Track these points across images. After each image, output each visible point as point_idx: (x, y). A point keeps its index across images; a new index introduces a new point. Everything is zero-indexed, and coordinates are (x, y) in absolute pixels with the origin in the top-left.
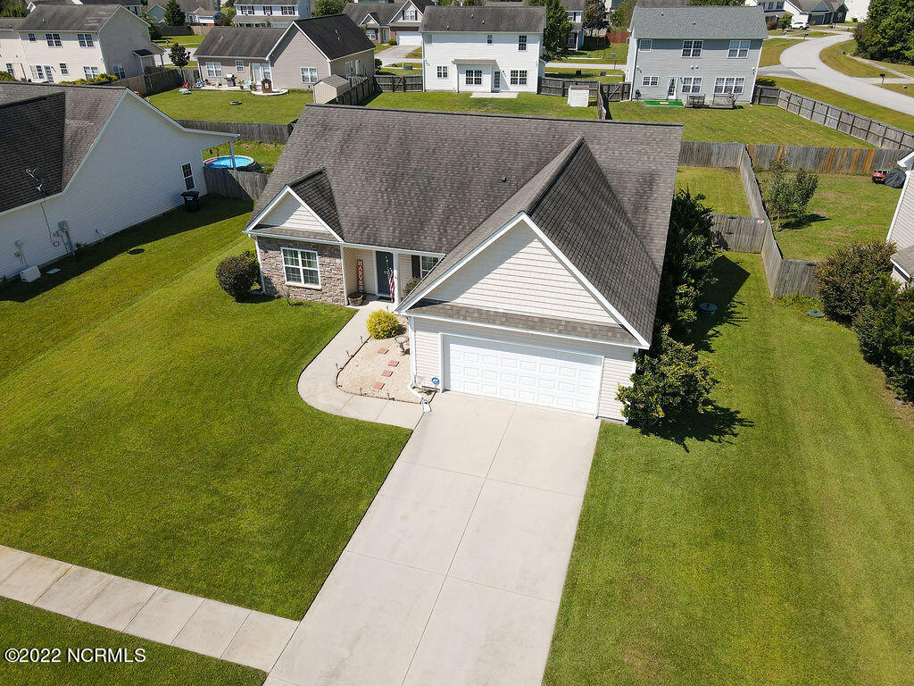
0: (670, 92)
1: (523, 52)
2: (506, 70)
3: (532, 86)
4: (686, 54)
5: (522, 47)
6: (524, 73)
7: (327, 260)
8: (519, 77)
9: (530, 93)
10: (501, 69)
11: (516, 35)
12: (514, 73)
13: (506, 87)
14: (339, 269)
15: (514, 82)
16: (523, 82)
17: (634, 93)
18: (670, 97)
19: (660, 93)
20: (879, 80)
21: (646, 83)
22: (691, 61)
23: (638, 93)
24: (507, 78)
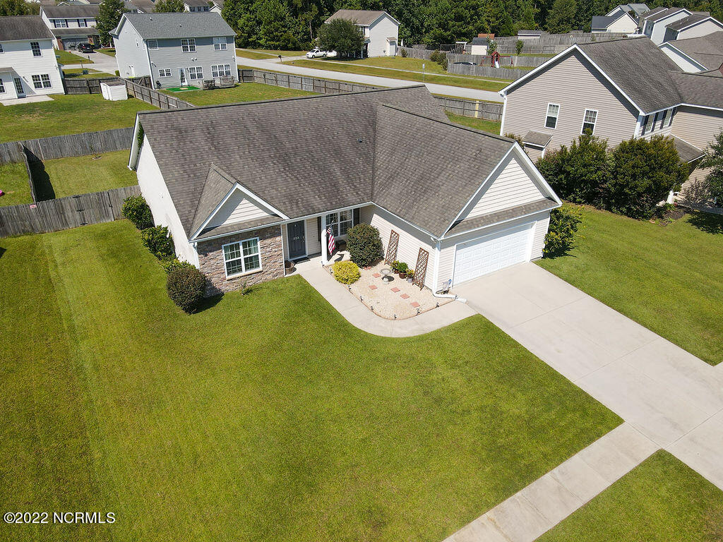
0: (183, 80)
1: (38, 58)
2: (26, 75)
3: (57, 87)
4: (185, 49)
5: (37, 53)
6: (46, 77)
7: (268, 241)
8: (42, 81)
9: (57, 95)
10: (21, 75)
11: (27, 43)
12: (35, 78)
13: (31, 92)
14: (279, 245)
15: (38, 86)
16: (48, 85)
17: (155, 84)
18: (183, 84)
19: (174, 81)
20: (279, 60)
21: (162, 75)
22: (190, 56)
23: (158, 83)
24: (31, 84)
